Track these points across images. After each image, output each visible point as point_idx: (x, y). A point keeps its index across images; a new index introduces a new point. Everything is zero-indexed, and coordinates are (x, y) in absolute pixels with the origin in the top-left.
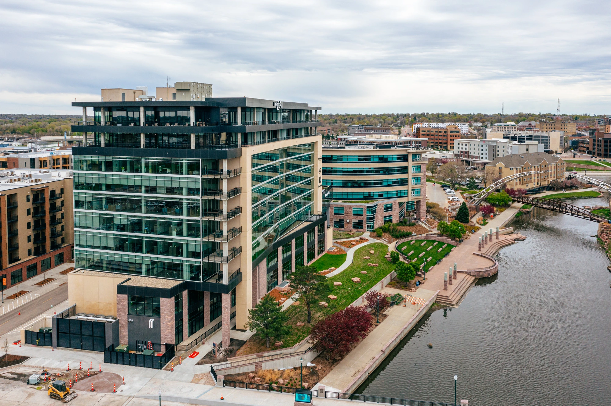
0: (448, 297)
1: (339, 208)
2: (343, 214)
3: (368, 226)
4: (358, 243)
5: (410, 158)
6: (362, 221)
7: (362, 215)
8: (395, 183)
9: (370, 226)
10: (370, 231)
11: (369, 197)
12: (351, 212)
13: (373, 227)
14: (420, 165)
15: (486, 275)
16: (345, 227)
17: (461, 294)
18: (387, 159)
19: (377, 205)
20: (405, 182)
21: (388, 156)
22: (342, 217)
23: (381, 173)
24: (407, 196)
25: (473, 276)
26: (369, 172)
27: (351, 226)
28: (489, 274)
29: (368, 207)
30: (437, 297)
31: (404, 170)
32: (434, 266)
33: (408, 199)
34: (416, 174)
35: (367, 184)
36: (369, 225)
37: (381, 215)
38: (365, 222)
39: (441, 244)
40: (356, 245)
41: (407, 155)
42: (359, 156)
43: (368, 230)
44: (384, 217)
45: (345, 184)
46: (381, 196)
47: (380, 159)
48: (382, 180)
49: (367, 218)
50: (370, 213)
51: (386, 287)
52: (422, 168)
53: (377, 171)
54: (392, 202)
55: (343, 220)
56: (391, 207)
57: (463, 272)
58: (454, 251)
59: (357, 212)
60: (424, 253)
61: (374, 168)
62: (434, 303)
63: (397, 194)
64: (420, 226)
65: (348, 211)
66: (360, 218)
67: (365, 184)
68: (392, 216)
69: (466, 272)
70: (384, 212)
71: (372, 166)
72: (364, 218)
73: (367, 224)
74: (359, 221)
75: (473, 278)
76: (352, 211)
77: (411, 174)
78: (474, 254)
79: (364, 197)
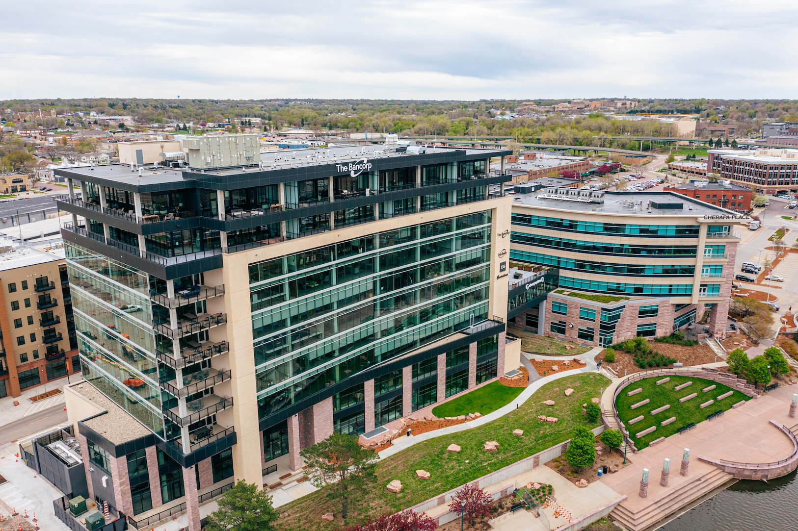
0: (633, 514)
1: (560, 304)
2: (566, 314)
3: (601, 339)
4: (563, 366)
5: (703, 231)
6: (593, 329)
7: (594, 321)
8: (669, 272)
9: (605, 339)
10: (604, 346)
11: (617, 290)
12: (576, 312)
13: (610, 342)
14: (725, 244)
15: (758, 476)
16: (567, 335)
17: (668, 511)
18: (655, 232)
19: (624, 307)
20: (689, 271)
21: (658, 226)
22: (563, 318)
23: (643, 253)
24: (690, 295)
25: (730, 473)
26: (620, 251)
27: (575, 334)
28: (766, 476)
29: (603, 309)
30: (616, 508)
31: (691, 251)
32: (666, 437)
33: (692, 300)
34: (713, 260)
35: (617, 270)
36: (603, 337)
37: (632, 323)
38: (597, 331)
39: (722, 388)
40: (557, 372)
41: (699, 226)
42: (605, 224)
43: (600, 345)
44: (638, 326)
45: (580, 266)
46: (639, 291)
47: (642, 231)
48: (644, 266)
49: (602, 327)
50: (607, 319)
51: (545, 464)
52: (726, 250)
53: (635, 251)
54: (658, 303)
55: (565, 323)
56: (656, 311)
57: (709, 463)
58: (739, 409)
59: (586, 315)
60: (668, 406)
61: (630, 246)
62: (602, 519)
63: (670, 290)
64: (706, 346)
65: (573, 310)
66: (591, 324)
67: (615, 269)
68: (655, 324)
69: (716, 465)
70: (639, 317)
71: (627, 241)
72: (596, 326)
73: (601, 335)
74: (588, 328)
75: (727, 478)
76: (578, 311)
77: (701, 260)
78: (771, 423)
79: (609, 289)
